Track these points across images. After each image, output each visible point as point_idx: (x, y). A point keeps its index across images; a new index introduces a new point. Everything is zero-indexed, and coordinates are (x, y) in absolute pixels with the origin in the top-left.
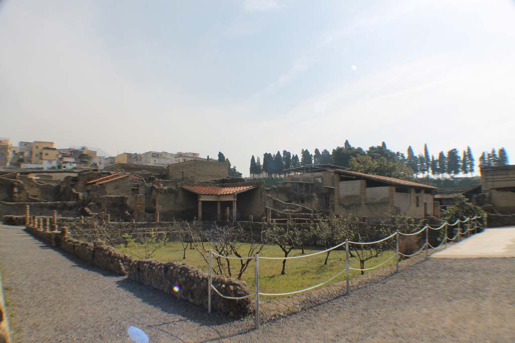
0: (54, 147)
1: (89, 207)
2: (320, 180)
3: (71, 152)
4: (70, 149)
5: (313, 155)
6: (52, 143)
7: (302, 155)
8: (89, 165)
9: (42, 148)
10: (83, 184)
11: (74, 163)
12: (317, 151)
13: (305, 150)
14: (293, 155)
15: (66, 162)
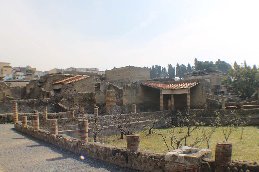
0: (10, 66)
1: (62, 103)
2: (209, 80)
3: (20, 69)
4: (20, 67)
5: (175, 68)
6: (9, 64)
7: (168, 67)
8: (33, 77)
9: (2, 66)
10: (50, 84)
11: (23, 75)
12: (178, 65)
13: (170, 64)
14: (163, 68)
15: (18, 75)
